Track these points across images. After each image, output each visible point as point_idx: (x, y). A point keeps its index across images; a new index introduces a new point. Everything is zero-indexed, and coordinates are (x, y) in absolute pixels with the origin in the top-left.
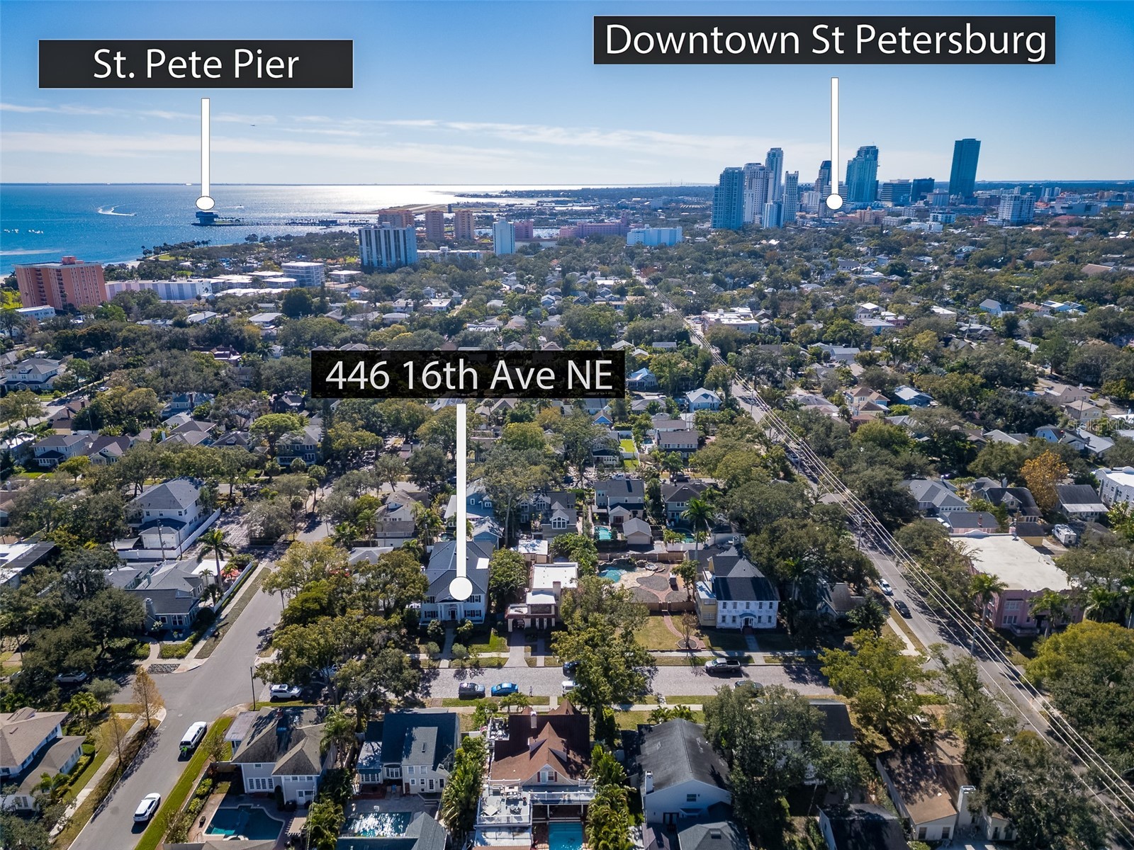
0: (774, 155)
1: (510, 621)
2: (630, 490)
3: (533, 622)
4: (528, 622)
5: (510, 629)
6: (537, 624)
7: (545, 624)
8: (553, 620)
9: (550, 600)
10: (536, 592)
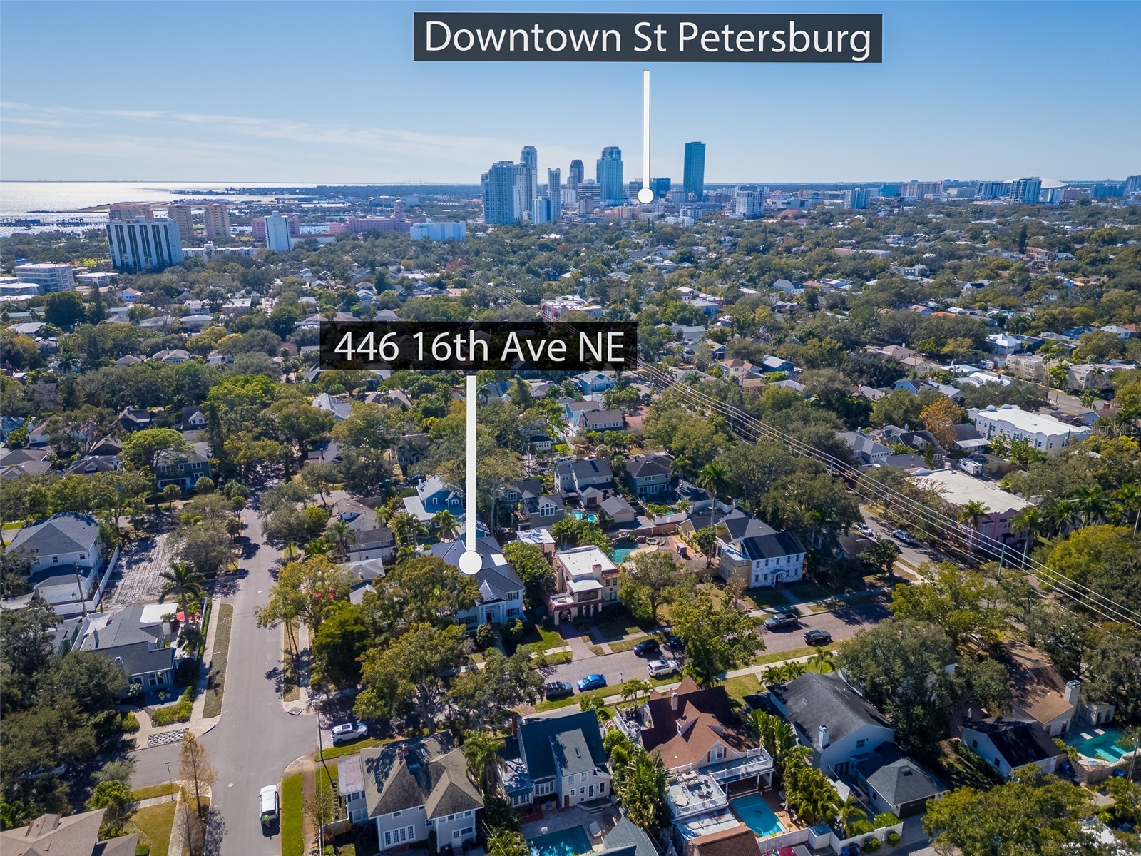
0: (528, 153)
1: (557, 614)
2: (597, 470)
3: (580, 611)
4: (574, 611)
5: (557, 622)
6: (584, 612)
7: (592, 610)
8: (600, 605)
9: (595, 585)
10: (576, 580)
